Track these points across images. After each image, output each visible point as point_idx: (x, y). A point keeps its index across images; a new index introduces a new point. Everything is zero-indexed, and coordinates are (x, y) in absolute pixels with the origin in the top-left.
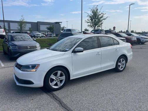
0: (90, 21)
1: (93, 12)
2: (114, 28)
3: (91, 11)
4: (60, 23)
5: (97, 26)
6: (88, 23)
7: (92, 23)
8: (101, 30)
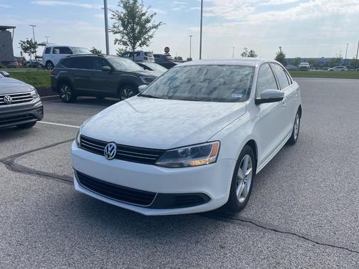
0: (121, 29)
1: (125, 7)
2: (167, 50)
3: (122, 5)
4: (11, 30)
5: (138, 44)
6: (116, 33)
7: (127, 34)
8: (146, 53)
